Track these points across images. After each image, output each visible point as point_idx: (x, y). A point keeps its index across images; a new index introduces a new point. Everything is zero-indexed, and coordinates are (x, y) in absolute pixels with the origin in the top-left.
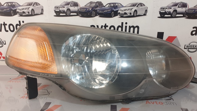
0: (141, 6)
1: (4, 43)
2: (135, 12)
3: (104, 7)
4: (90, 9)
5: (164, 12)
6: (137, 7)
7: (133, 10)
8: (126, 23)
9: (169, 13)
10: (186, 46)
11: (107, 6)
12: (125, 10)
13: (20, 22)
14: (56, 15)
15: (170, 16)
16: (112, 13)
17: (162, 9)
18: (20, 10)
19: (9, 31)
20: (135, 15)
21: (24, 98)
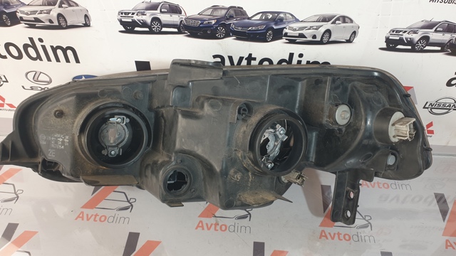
0: (344, 22)
1: (4, 79)
2: (327, 35)
3: (249, 18)
4: (213, 22)
5: (398, 38)
6: (332, 23)
7: (322, 30)
8: (301, 55)
9: (410, 42)
10: (428, 104)
11: (258, 17)
12: (302, 28)
13: (31, 39)
14: (123, 29)
15: (410, 47)
16: (267, 32)
17: (394, 33)
18: (27, 14)
19: (8, 56)
20: (325, 40)
21: (83, 220)
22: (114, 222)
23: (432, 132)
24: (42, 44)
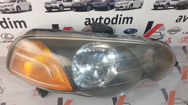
2: (131, 6)
3: (101, 1)
4: (86, 4)
5: (158, 5)
7: (130, 4)
8: (121, 15)
9: (163, 6)
10: (169, 30)
12: (122, 4)
14: (47, 11)
15: (163, 8)
16: (108, 6)
17: (157, 3)
20: (131, 8)
21: (36, 96)
22: (50, 95)
23: (170, 41)
24: (9, 20)
